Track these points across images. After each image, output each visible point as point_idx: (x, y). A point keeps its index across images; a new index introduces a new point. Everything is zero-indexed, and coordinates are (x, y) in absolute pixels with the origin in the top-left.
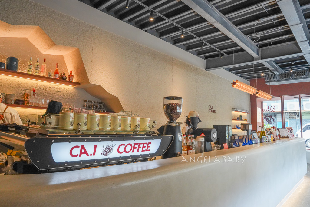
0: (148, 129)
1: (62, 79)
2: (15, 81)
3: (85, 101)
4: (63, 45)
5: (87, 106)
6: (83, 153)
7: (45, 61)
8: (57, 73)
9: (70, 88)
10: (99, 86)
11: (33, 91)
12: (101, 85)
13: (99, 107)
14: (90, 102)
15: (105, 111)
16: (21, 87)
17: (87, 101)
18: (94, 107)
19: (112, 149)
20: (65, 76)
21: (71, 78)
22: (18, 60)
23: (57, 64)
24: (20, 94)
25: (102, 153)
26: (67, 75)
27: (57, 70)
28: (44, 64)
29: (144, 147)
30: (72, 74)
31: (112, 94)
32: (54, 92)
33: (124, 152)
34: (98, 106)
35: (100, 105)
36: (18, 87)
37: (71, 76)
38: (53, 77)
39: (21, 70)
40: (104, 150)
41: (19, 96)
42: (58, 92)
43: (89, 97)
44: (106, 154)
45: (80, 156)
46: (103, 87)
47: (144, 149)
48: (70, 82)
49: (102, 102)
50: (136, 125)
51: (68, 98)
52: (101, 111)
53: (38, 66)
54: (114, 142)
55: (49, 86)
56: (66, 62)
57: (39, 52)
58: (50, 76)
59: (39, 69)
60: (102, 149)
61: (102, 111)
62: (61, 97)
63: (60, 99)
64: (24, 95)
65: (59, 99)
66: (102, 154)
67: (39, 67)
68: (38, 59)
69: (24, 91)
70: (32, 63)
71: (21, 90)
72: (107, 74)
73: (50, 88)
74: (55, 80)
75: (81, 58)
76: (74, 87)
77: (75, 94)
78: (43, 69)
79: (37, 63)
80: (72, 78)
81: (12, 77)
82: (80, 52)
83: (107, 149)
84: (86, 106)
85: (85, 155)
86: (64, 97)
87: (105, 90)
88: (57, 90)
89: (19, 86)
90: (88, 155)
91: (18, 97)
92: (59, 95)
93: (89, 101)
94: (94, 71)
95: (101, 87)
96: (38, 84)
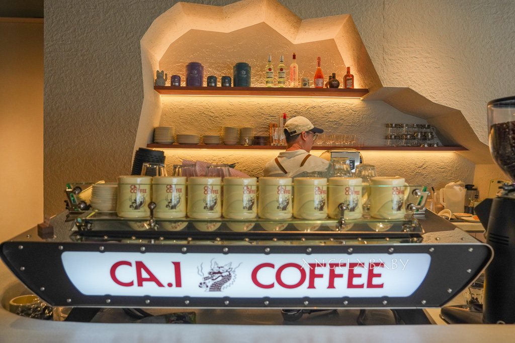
0: (400, 215)
1: (330, 87)
2: (253, 103)
3: (387, 126)
4: (317, 16)
5: (393, 137)
6: (146, 280)
7: (294, 57)
8: (319, 76)
9: (354, 103)
10: (408, 91)
11: (282, 118)
12: (410, 87)
13: (419, 137)
14: (399, 126)
15: (433, 146)
16: (262, 114)
17: (392, 125)
18: (408, 137)
19: (232, 275)
20: (337, 81)
21: (349, 82)
22: (250, 67)
23: (319, 59)
24: (263, 125)
25: (201, 284)
26: (340, 79)
27: (319, 71)
28: (294, 65)
29: (352, 275)
30: (351, 73)
31: (443, 103)
32: (321, 116)
33: (276, 284)
34: (417, 135)
35: (421, 133)
36: (258, 114)
37: (349, 77)
38: (313, 86)
39: (261, 83)
40: (207, 275)
41: (262, 129)
42: (330, 114)
43: (396, 117)
44: (216, 287)
45: (140, 284)
46: (417, 91)
47: (356, 281)
48: (349, 91)
49: (429, 126)
50: (342, 201)
51: (350, 123)
52: (424, 146)
53: (281, 70)
54: (230, 256)
55: (310, 105)
56: (340, 51)
57: (288, 43)
58: (305, 85)
59: (284, 75)
60: (200, 273)
61: (426, 146)
62: (336, 124)
63: (335, 126)
64: (269, 126)
65: (331, 127)
66: (204, 286)
67: (284, 71)
68: (281, 57)
69: (268, 119)
70: (272, 67)
71: (263, 118)
72: (426, 58)
73: (314, 107)
74: (318, 91)
75: (358, 34)
76: (361, 98)
77: (364, 114)
78: (293, 74)
79: (280, 65)
80: (351, 81)
81: (248, 98)
82: (355, 23)
83: (214, 273)
84: (391, 136)
85: (153, 284)
86: (341, 122)
87: (422, 96)
88: (328, 110)
89: (260, 113)
90: (160, 285)
91: (260, 132)
92: (331, 120)
93: (396, 125)
94: (390, 58)
95: (413, 91)
96: (291, 104)
